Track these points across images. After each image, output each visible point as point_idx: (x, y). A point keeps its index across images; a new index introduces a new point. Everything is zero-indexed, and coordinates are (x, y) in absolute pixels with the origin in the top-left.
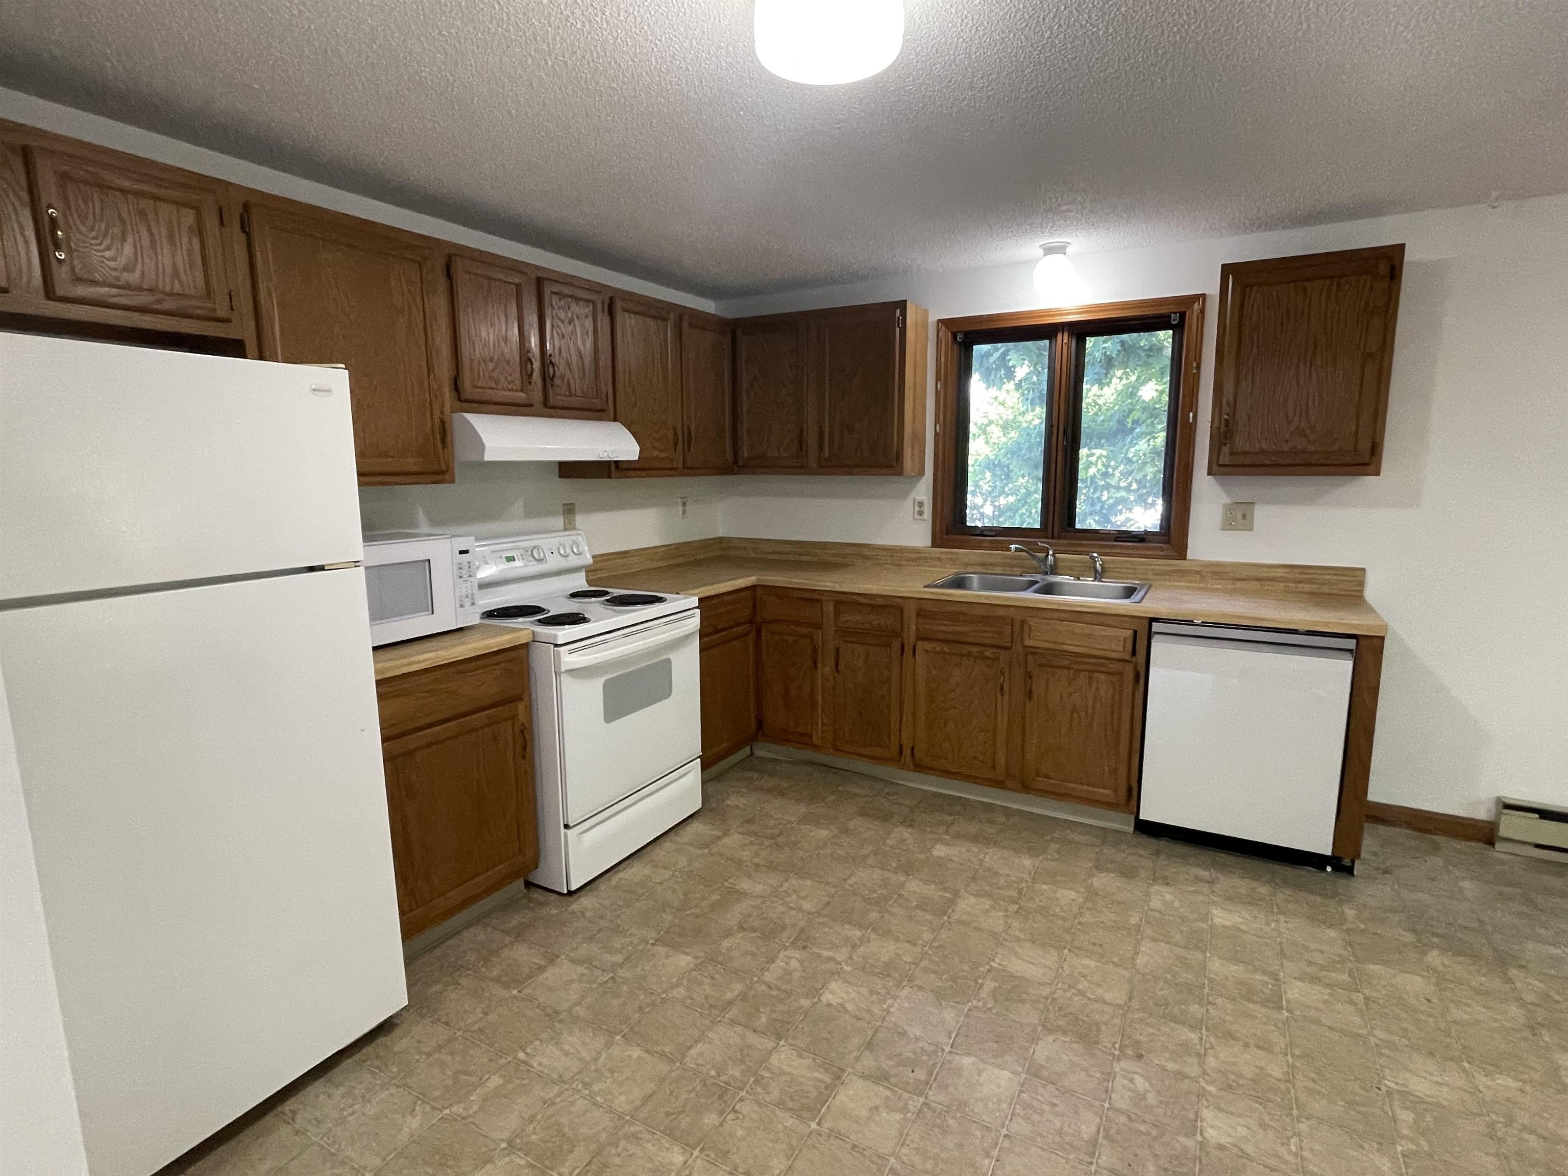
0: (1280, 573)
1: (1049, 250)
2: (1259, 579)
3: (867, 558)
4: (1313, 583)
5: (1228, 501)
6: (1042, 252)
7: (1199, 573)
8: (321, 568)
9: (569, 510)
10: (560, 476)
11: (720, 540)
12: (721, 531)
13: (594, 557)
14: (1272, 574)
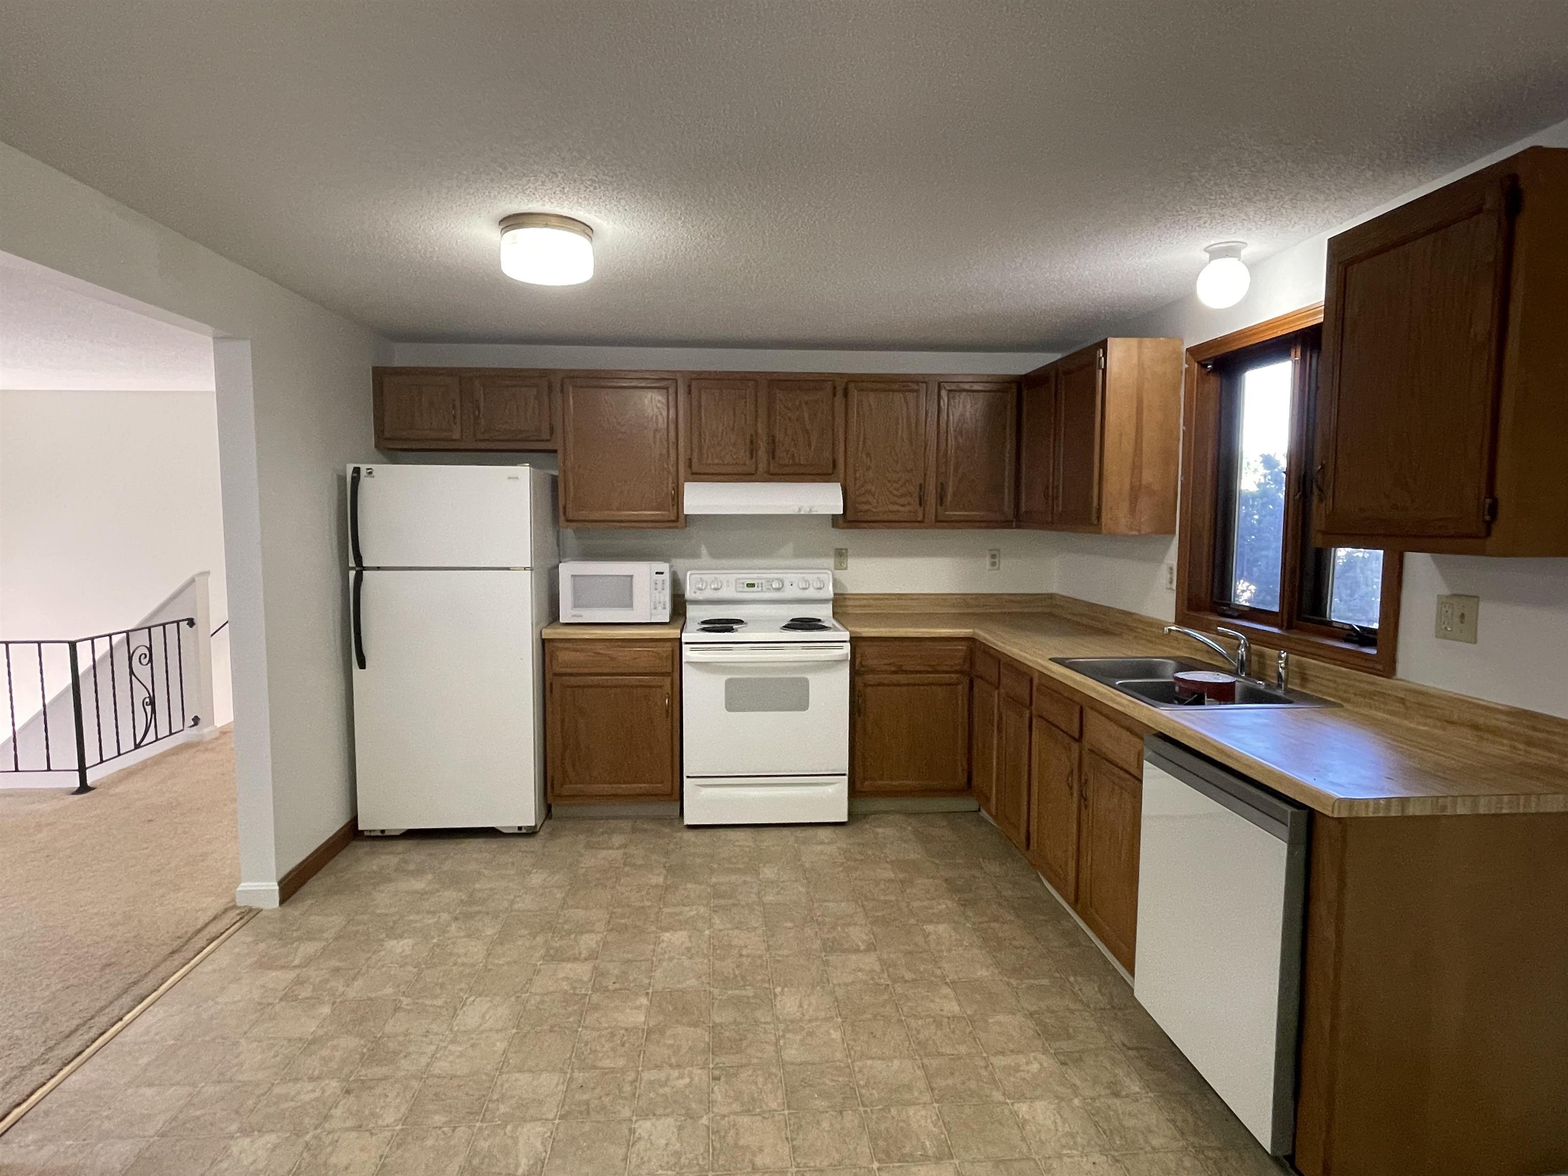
0: (1502, 722)
1: (1215, 254)
2: (1475, 727)
3: (1131, 629)
4: (1551, 750)
5: (1445, 591)
6: (1207, 255)
7: (1402, 701)
8: (508, 569)
9: (841, 554)
10: (833, 526)
11: (1051, 596)
12: (1054, 588)
13: (835, 594)
14: (1494, 722)
